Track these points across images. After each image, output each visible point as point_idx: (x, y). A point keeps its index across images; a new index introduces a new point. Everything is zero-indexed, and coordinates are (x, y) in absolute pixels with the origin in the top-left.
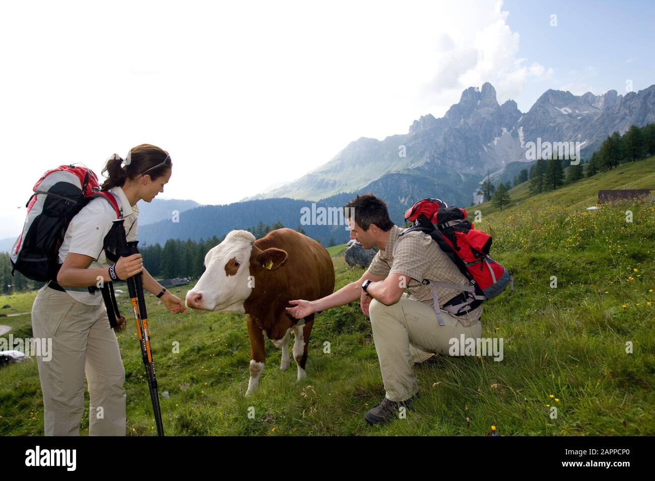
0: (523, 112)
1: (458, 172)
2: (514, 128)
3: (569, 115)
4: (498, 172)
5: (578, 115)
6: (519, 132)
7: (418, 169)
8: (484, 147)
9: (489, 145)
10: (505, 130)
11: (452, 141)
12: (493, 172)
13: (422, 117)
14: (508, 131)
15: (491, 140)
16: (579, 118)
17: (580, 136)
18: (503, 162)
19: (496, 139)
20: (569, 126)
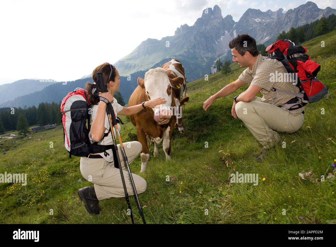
0: (235, 22)
1: (203, 57)
2: (231, 30)
3: (260, 23)
4: (223, 55)
5: (264, 23)
6: (234, 33)
7: (181, 55)
8: (216, 42)
9: (218, 40)
10: (226, 32)
11: (198, 39)
12: (221, 55)
13: (181, 25)
14: (228, 32)
15: (219, 37)
16: (264, 24)
17: (265, 34)
18: (226, 50)
19: (222, 37)
20: (259, 29)
